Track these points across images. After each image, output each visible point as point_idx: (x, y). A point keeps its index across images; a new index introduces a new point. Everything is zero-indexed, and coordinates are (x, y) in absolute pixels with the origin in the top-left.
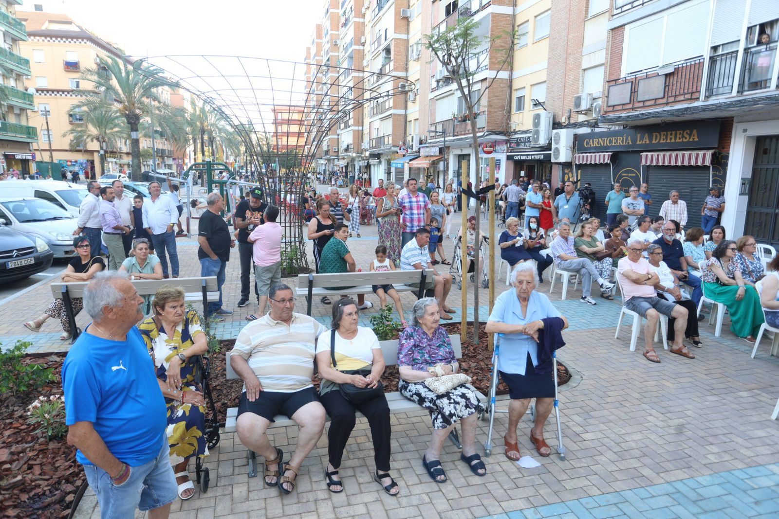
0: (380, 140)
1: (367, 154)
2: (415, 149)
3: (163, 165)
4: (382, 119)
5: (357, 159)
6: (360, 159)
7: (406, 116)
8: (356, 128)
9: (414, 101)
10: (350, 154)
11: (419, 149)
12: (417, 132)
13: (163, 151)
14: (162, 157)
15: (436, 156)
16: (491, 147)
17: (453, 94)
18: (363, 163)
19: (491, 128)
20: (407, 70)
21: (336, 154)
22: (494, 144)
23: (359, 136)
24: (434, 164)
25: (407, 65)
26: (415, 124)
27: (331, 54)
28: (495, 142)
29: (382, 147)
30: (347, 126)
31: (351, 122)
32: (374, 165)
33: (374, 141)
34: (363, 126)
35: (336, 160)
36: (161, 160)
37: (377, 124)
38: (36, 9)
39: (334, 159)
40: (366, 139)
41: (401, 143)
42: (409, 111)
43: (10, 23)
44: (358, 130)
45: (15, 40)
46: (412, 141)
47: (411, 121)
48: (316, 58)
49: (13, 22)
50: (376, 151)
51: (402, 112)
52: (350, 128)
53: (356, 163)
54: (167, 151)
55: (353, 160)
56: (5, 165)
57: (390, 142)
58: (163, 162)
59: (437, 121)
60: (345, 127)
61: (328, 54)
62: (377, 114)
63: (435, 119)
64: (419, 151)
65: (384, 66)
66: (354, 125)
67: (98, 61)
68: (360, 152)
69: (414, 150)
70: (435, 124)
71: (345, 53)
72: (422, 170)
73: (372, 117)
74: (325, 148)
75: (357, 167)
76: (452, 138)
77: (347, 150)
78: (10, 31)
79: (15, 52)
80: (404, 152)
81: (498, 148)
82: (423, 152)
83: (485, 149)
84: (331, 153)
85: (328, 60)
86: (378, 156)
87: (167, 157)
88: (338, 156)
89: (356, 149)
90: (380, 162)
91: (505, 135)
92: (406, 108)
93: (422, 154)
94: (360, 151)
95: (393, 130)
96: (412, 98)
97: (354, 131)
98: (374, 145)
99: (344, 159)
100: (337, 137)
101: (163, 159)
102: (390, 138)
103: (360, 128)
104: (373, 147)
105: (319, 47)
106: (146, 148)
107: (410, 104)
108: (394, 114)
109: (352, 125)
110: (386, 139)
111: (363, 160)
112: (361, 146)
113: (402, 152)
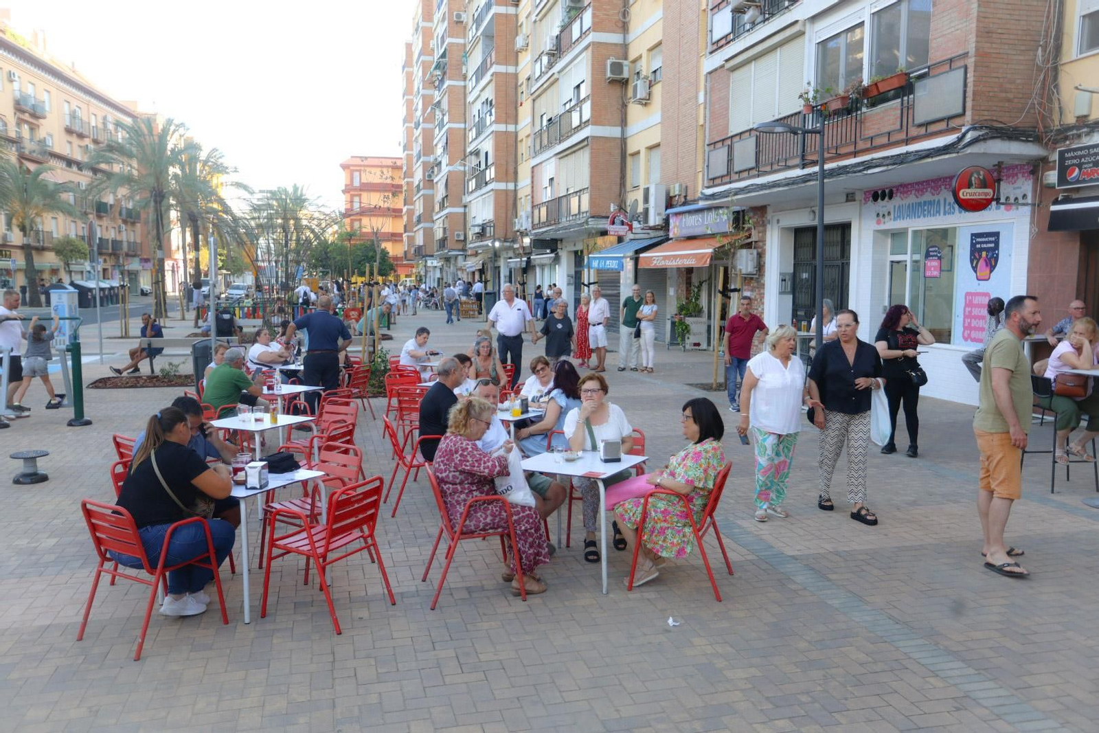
0: (556, 205)
1: (527, 241)
2: (654, 220)
4: (562, 155)
5: (504, 255)
6: (511, 254)
7: (623, 141)
8: (501, 186)
9: (646, 102)
10: (489, 243)
11: (667, 221)
12: (656, 176)
13: (116, 244)
14: (115, 254)
15: (724, 235)
16: (984, 184)
17: (801, 34)
18: (517, 262)
19: (987, 115)
20: (624, 28)
21: (460, 246)
22: (995, 175)
23: (508, 204)
24: (722, 256)
25: (625, 14)
26: (648, 161)
27: (448, 40)
28: (999, 165)
29: (564, 222)
30: (482, 182)
31: (491, 173)
32: (542, 266)
33: (544, 210)
34: (516, 180)
35: (460, 258)
37: (549, 170)
39: (456, 257)
40: (524, 209)
41: (613, 208)
42: (632, 129)
44: (506, 191)
46: (646, 200)
47: (638, 153)
48: (422, 58)
50: (547, 232)
51: (615, 132)
52: (490, 187)
53: (502, 263)
54: (125, 245)
55: (496, 255)
57: (585, 206)
58: (117, 265)
59: (733, 130)
60: (478, 187)
61: (443, 42)
62: (550, 144)
63: (727, 127)
64: (666, 225)
65: (566, 28)
66: (497, 179)
68: (511, 237)
69: (652, 223)
70: (728, 142)
71: (477, 29)
72: (672, 276)
73: (536, 154)
74: (439, 234)
75: (504, 273)
76: (798, 172)
77: (481, 235)
80: (622, 230)
81: (1006, 189)
82: (677, 228)
83: (965, 194)
84: (449, 244)
85: (443, 56)
86: (552, 245)
88: (464, 250)
89: (500, 233)
90: (557, 260)
91: (1038, 140)
92: (624, 122)
93: (674, 231)
94: (510, 235)
95: (592, 177)
96: (641, 93)
97: (496, 191)
98: (543, 219)
99: (476, 254)
100: (461, 210)
101: (116, 260)
102: (586, 198)
103: (511, 186)
104: (540, 225)
105: (427, 34)
106: (73, 236)
107: (634, 110)
108: (594, 138)
109: (492, 180)
110: (574, 201)
111: (518, 255)
112: (513, 224)
113: (618, 229)
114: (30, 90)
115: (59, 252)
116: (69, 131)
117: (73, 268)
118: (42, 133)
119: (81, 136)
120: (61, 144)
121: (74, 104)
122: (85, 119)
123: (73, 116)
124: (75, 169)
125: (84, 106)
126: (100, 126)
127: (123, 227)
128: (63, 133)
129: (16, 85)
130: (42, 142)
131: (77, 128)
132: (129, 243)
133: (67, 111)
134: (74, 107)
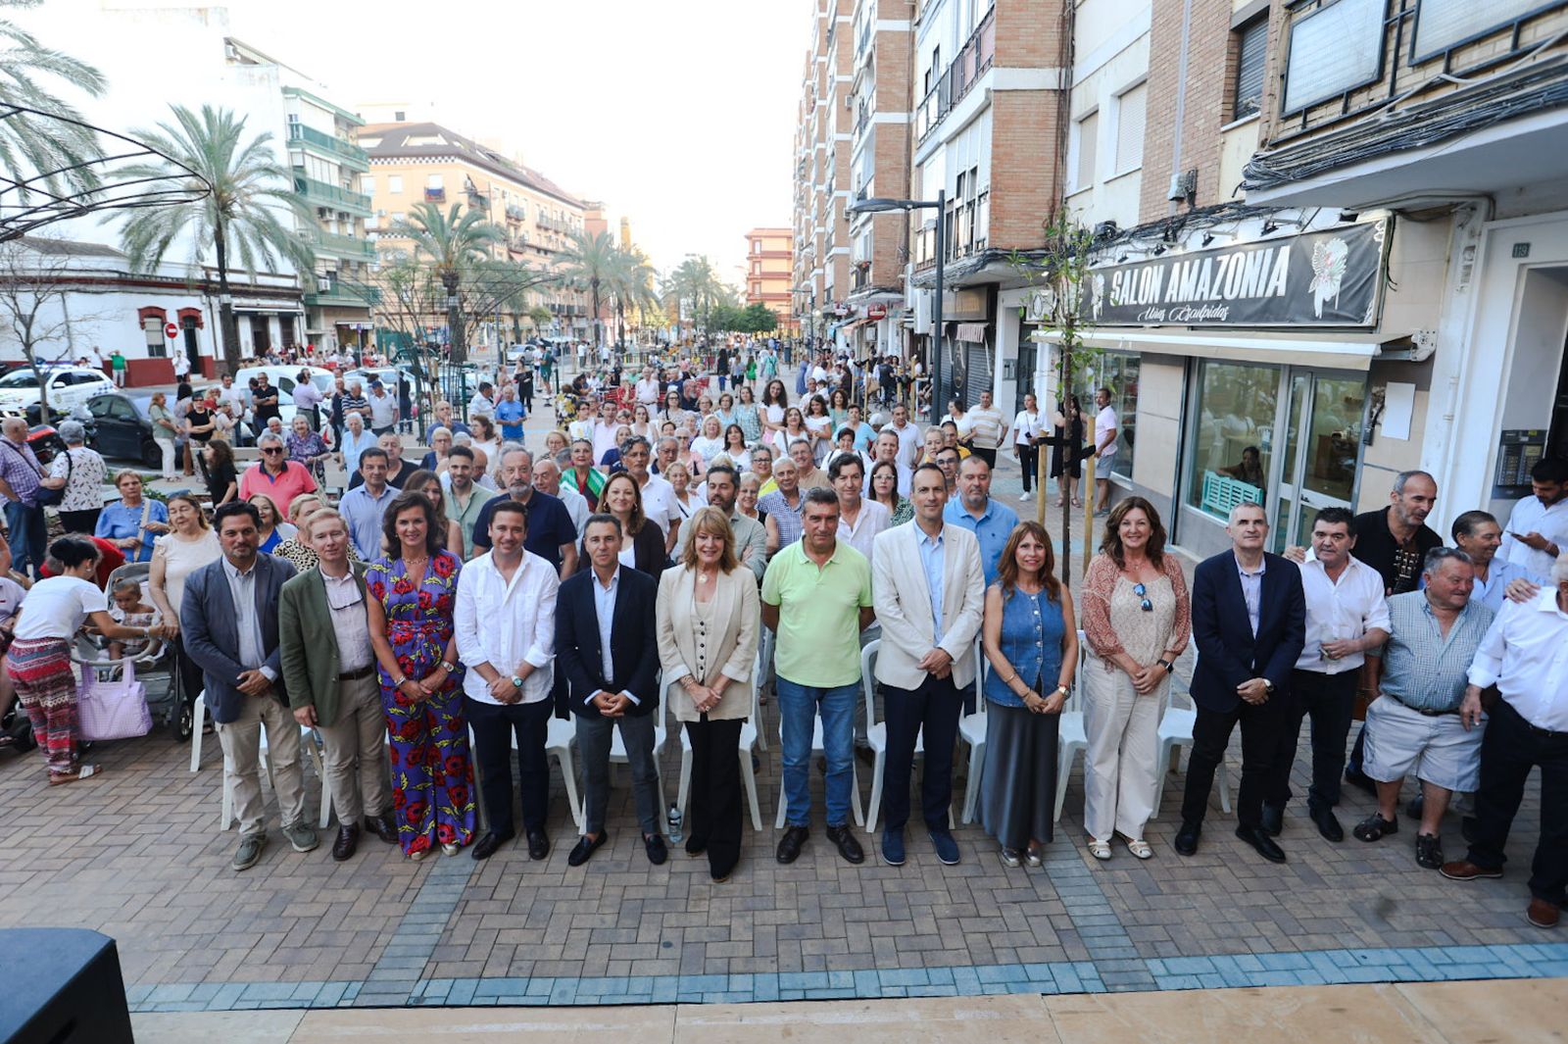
3: (570, 329)
13: (570, 308)
14: (569, 317)
36: (566, 322)
38: (398, 119)
43: (346, 153)
45: (355, 173)
49: (352, 151)
54: (576, 309)
56: (336, 338)
58: (570, 324)
67: (469, 184)
78: (348, 163)
79: (355, 189)
87: (577, 316)
101: (570, 320)
106: (541, 305)
114: (514, 202)
115: (532, 317)
116: (539, 227)
117: (541, 327)
118: (521, 232)
119: (546, 229)
120: (534, 238)
121: (543, 205)
122: (549, 216)
123: (542, 215)
124: (542, 254)
125: (548, 206)
126: (559, 219)
127: (575, 295)
128: (535, 228)
129: (507, 200)
130: (522, 238)
131: (544, 224)
132: (579, 307)
133: (538, 213)
134: (542, 208)
